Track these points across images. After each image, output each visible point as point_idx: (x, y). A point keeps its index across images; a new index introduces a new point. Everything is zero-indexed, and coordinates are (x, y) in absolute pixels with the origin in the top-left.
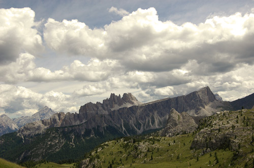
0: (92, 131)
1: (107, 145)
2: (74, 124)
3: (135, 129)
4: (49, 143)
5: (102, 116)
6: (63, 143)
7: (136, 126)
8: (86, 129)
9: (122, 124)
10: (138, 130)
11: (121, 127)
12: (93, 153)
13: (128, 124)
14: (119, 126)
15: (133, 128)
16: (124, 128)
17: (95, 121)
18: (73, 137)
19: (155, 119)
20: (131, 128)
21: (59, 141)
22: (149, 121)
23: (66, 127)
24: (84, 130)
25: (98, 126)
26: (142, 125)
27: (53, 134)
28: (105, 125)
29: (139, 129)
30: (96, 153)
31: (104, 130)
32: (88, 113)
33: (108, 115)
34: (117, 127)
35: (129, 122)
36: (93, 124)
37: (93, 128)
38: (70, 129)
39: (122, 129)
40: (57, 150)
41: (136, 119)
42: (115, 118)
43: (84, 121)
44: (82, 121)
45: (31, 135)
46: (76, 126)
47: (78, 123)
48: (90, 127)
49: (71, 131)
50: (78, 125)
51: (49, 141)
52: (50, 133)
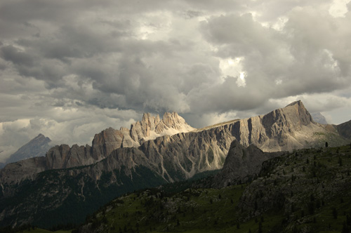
0: (114, 175)
1: (121, 202)
2: (84, 164)
3: (182, 171)
4: (44, 195)
5: (128, 150)
6: (66, 194)
7: (183, 166)
8: (103, 172)
9: (162, 163)
10: (186, 172)
11: (160, 167)
12: (98, 215)
13: (170, 162)
14: (156, 165)
15: (179, 169)
16: (164, 170)
17: (117, 159)
18: (83, 184)
19: (215, 155)
20: (176, 170)
21: (61, 191)
22: (204, 158)
23: (71, 169)
24: (100, 174)
25: (123, 167)
26: (194, 164)
27: (50, 179)
28: (134, 164)
29: (189, 171)
30: (104, 214)
31: (133, 172)
32: (107, 146)
33: (139, 148)
34: (153, 167)
35: (172, 158)
36: (115, 164)
37: (115, 170)
38: (78, 172)
39: (161, 171)
40: (57, 206)
41: (185, 154)
42: (150, 154)
43: (101, 158)
44: (97, 159)
45: (16, 182)
46: (88, 166)
47: (91, 161)
48: (110, 169)
49: (79, 175)
50: (92, 166)
51: (45, 191)
52: (46, 178)
